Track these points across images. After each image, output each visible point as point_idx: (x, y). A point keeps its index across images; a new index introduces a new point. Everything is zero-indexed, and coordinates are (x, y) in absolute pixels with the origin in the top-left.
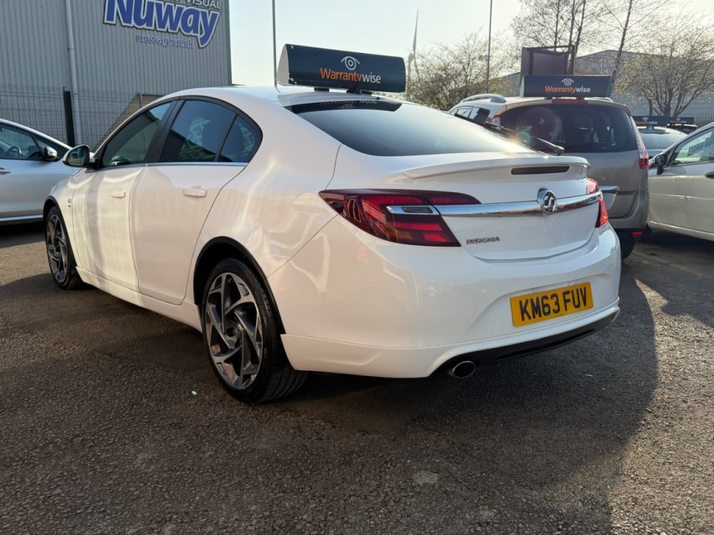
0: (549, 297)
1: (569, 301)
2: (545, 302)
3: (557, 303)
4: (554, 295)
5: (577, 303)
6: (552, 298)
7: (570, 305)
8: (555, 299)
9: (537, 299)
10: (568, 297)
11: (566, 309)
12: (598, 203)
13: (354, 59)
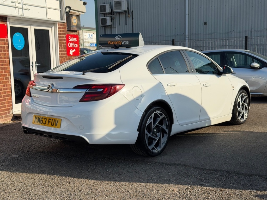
0: (44, 118)
1: (50, 122)
2: (42, 119)
3: (46, 121)
4: (46, 119)
5: (53, 124)
6: (44, 119)
7: (50, 124)
8: (45, 120)
9: (40, 118)
10: (50, 121)
11: (48, 124)
12: (84, 93)
13: (120, 36)
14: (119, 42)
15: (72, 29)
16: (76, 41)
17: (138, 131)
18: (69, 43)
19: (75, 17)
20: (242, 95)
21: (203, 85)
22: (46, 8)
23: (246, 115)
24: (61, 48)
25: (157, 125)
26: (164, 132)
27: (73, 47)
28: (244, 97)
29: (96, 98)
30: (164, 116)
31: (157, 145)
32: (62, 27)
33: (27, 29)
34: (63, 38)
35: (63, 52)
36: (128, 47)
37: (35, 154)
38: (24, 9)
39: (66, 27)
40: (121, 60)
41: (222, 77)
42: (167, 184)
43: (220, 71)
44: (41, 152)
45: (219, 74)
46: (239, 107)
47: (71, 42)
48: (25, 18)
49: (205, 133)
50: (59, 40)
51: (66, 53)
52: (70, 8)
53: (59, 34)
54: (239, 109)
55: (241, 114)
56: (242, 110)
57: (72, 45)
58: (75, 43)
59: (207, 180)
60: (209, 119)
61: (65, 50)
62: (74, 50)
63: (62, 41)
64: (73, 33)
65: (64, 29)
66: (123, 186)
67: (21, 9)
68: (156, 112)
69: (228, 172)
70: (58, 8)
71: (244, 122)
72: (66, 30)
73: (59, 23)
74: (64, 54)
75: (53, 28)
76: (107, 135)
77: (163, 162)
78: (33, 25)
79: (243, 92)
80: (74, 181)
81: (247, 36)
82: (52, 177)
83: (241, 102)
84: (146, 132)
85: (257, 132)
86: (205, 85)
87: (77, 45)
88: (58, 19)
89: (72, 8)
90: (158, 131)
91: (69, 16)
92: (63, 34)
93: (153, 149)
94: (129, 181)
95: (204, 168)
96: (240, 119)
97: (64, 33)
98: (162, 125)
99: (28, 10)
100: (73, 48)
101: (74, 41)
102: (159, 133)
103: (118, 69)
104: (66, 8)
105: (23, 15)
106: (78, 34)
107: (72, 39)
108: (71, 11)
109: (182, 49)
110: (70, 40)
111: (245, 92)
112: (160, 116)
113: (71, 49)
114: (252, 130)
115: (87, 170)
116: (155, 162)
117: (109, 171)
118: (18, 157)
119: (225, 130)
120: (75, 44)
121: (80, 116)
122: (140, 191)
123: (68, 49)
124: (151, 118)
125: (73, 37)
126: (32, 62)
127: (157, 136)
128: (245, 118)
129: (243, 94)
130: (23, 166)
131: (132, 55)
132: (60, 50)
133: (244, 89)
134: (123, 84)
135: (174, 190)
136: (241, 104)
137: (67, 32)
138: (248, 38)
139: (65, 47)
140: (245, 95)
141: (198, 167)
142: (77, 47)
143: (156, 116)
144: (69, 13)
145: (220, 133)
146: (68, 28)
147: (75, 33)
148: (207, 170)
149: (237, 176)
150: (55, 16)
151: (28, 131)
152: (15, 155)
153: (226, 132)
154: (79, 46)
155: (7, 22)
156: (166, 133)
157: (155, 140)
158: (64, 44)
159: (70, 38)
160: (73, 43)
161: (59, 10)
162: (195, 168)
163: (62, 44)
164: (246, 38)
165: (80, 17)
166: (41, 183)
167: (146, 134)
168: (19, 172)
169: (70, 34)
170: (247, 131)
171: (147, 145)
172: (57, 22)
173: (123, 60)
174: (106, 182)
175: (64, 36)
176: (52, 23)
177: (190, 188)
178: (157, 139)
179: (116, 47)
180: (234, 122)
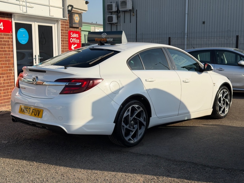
0: (28, 108)
1: (33, 112)
3: (30, 111)
4: (30, 109)
5: (35, 114)
9: (25, 108)
11: (32, 114)
12: (64, 86)
13: (105, 34)
14: (105, 39)
15: (74, 26)
16: (78, 37)
17: (114, 122)
18: (71, 39)
19: (78, 15)
20: (223, 91)
21: (183, 81)
22: (49, 6)
23: (227, 110)
24: (63, 43)
25: (134, 117)
26: (141, 124)
27: (75, 42)
28: (225, 93)
29: (75, 91)
30: (141, 110)
31: (134, 136)
32: (65, 24)
33: (31, 25)
34: (65, 34)
35: (65, 47)
36: (113, 43)
37: (23, 141)
38: (27, 7)
39: (69, 24)
40: (102, 56)
41: (204, 74)
42: (135, 174)
43: (202, 68)
44: (29, 139)
45: (200, 70)
46: (220, 102)
47: (73, 38)
48: (28, 15)
49: (185, 125)
50: (62, 35)
51: (68, 48)
52: (72, 7)
53: (61, 30)
54: (220, 104)
55: (222, 109)
56: (223, 105)
57: (74, 41)
58: (77, 38)
59: (174, 171)
60: (189, 113)
61: (67, 45)
62: (76, 45)
63: (64, 37)
64: (75, 30)
65: (67, 26)
66: (94, 174)
67: (25, 6)
68: (134, 105)
69: (196, 164)
70: (61, 6)
71: (225, 116)
72: (69, 27)
73: (62, 20)
74: (66, 49)
75: (56, 25)
76: (85, 126)
77: (138, 153)
78: (37, 22)
79: (224, 89)
80: (50, 168)
81: (238, 36)
82: (32, 163)
83: (222, 98)
84: (123, 124)
85: (234, 127)
86: (185, 81)
87: (78, 40)
88: (61, 17)
89: (74, 7)
90: (136, 123)
91: (71, 13)
92: (65, 30)
93: (130, 139)
94: (101, 170)
95: (174, 160)
96: (221, 113)
97: (67, 29)
98: (140, 118)
99: (32, 8)
100: (74, 44)
101: (76, 37)
102: (137, 125)
103: (98, 65)
104: (68, 7)
105: (27, 12)
106: (79, 30)
107: (74, 35)
108: (73, 9)
109: (164, 47)
110: (72, 36)
111: (227, 88)
112: (138, 110)
113: (72, 44)
114: (230, 125)
115: (66, 157)
116: (130, 152)
117: (86, 160)
118: (6, 143)
119: (205, 123)
120: (77, 40)
121: (62, 107)
122: (109, 180)
123: (70, 44)
124: (129, 110)
125: (75, 33)
126: (35, 56)
127: (134, 128)
128: (226, 113)
129: (225, 90)
130: (9, 151)
131: (113, 52)
132: (62, 44)
133: (225, 85)
134: (101, 79)
135: (140, 180)
136: (222, 99)
137: (69, 29)
138: (239, 37)
139: (67, 42)
140: (226, 92)
141: (169, 158)
142: (79, 42)
143: (133, 110)
144: (71, 11)
145: (199, 127)
146: (70, 25)
147: (77, 30)
148: (177, 161)
149: (203, 168)
150: (58, 14)
151: (15, 120)
152: (5, 141)
153: (205, 126)
154: (80, 41)
155: (12, 18)
156: (144, 125)
157: (132, 131)
158: (66, 40)
159: (72, 34)
160: (75, 39)
161: (62, 8)
162: (166, 159)
163: (65, 40)
164: (237, 37)
165: (82, 15)
166: (19, 168)
167: (123, 125)
168: (3, 157)
169: (72, 30)
170: (225, 125)
171: (124, 136)
172: (60, 20)
173: (105, 56)
174: (79, 170)
175: (66, 32)
176: (55, 20)
177: (155, 178)
178: (134, 131)
179: (102, 44)
180: (214, 116)
